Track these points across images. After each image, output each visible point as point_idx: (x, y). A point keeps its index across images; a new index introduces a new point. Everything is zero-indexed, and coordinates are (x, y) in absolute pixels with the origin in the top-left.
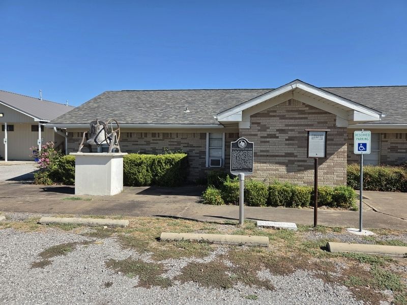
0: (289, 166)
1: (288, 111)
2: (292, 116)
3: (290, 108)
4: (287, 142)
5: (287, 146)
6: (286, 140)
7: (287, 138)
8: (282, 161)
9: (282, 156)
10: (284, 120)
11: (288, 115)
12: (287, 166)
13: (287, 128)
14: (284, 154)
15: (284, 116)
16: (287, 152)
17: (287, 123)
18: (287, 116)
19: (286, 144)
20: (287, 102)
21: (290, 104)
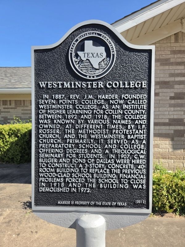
0: (175, 139)
1: (174, 52)
2: (180, 60)
3: (177, 46)
4: (173, 102)
5: (172, 109)
6: (171, 98)
7: (173, 95)
8: (164, 132)
9: (164, 124)
10: (167, 67)
11: (174, 58)
12: (172, 140)
13: (172, 79)
14: (167, 121)
15: (167, 60)
16: (172, 117)
17: (173, 72)
18: (172, 60)
19: (171, 106)
20: (173, 38)
21: (176, 40)
